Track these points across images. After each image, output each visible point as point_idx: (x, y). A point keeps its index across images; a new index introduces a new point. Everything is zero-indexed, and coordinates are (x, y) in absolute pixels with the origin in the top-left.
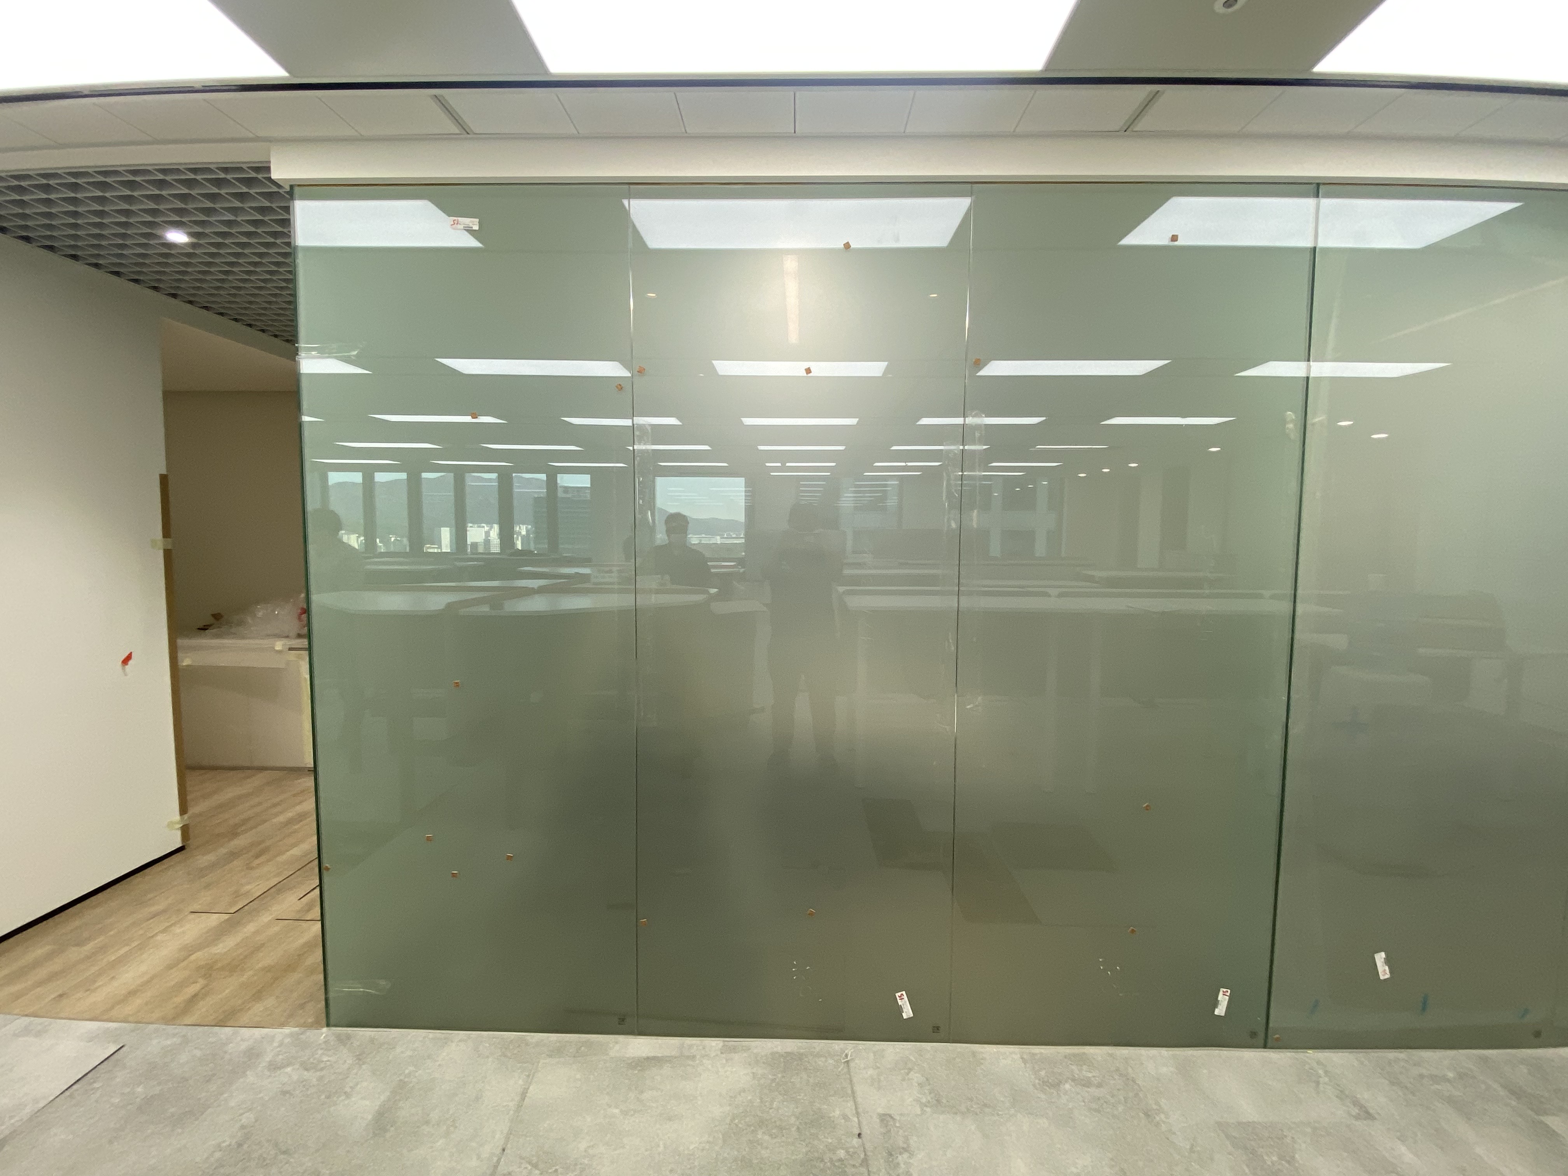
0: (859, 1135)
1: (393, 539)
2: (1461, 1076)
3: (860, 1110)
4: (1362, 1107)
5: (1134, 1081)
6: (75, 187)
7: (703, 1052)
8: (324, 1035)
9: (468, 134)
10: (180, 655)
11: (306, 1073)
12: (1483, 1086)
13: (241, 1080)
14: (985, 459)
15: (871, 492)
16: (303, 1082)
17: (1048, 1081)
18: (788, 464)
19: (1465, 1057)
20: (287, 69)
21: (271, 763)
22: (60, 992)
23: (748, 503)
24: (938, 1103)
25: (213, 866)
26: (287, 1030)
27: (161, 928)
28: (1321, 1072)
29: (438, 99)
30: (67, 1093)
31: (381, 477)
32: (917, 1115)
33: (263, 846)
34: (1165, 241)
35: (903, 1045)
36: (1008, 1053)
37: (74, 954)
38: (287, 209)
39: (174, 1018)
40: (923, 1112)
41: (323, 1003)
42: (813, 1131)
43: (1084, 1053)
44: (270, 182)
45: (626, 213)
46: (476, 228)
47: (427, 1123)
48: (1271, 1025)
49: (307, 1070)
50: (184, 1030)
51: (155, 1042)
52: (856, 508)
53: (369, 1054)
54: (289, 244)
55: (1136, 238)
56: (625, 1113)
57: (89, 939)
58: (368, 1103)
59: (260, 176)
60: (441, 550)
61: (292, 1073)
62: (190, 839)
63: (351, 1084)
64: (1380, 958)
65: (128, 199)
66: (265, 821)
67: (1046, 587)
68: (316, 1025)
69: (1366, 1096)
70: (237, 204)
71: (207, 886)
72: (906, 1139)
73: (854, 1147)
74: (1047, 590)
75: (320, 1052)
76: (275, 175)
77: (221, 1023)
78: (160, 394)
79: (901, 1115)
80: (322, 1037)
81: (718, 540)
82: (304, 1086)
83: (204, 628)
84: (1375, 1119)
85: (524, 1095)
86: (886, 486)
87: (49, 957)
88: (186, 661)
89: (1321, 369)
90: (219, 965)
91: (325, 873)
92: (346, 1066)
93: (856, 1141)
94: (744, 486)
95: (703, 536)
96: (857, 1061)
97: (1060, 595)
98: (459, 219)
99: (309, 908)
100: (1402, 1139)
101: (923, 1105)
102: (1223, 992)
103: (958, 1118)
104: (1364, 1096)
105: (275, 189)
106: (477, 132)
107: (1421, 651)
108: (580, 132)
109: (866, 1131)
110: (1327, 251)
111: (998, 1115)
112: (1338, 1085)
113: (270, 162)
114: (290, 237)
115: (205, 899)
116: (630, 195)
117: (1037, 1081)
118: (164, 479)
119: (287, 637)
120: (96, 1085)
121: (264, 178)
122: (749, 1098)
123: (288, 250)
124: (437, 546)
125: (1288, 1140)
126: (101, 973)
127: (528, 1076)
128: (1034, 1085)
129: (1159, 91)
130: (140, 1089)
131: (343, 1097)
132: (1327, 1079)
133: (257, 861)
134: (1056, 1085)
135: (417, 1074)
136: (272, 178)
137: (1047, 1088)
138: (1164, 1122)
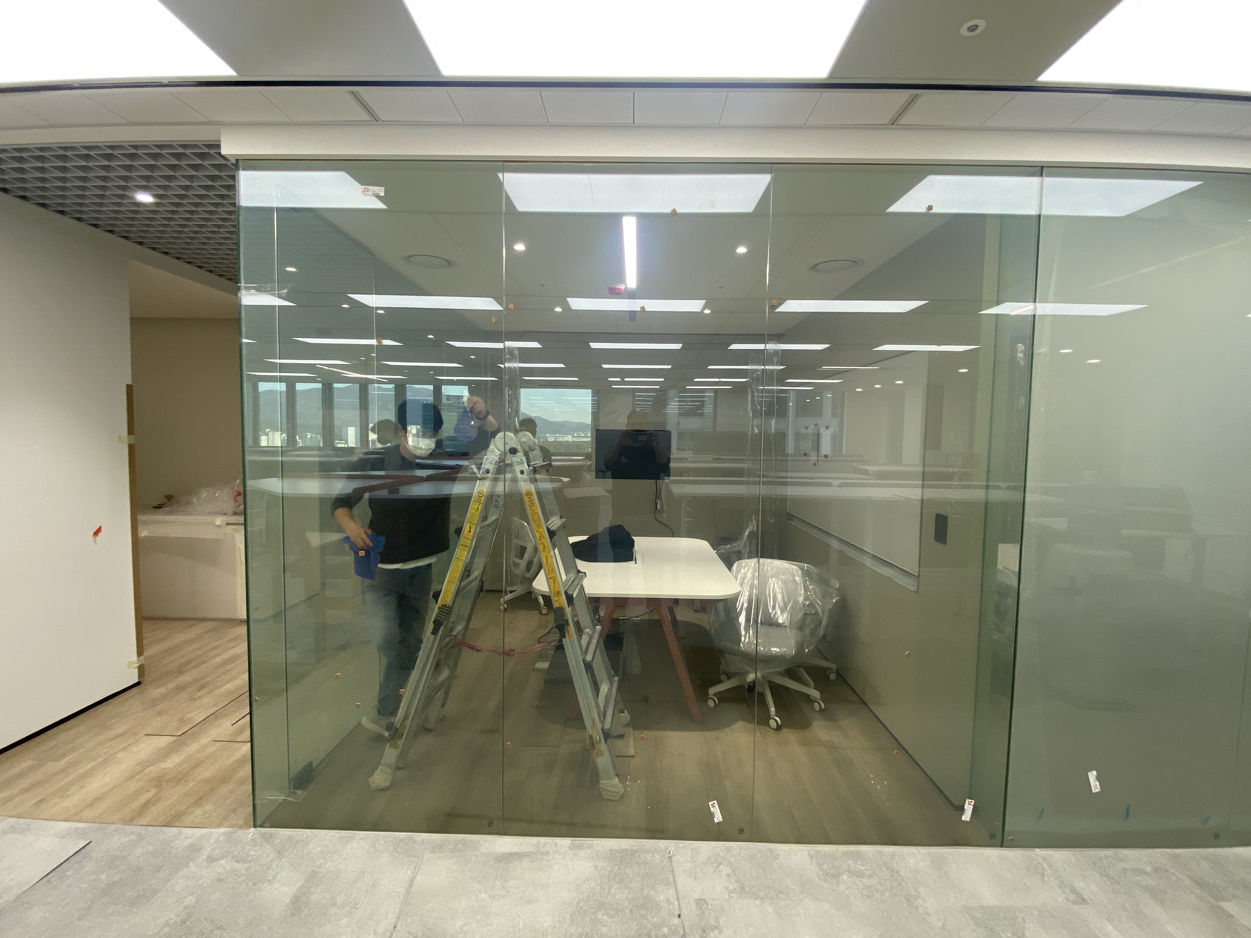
0: (679, 916)
1: (309, 436)
2: (1156, 870)
3: (680, 897)
4: (1078, 894)
5: (897, 872)
6: (64, 158)
7: (555, 849)
8: (251, 834)
9: (377, 121)
10: (140, 529)
11: (237, 864)
12: (1174, 878)
13: (185, 870)
14: (781, 378)
15: (692, 401)
16: (233, 872)
17: (830, 873)
18: (626, 379)
19: (1159, 855)
20: (235, 70)
21: (211, 615)
22: (40, 798)
23: (594, 409)
24: (742, 890)
25: (164, 697)
26: (222, 830)
27: (122, 747)
28: (1046, 866)
29: (355, 95)
30: (45, 879)
31: (300, 386)
32: (726, 901)
33: (203, 682)
34: (923, 210)
35: (715, 844)
36: (798, 851)
37: (52, 767)
38: (233, 178)
39: (131, 820)
40: (731, 897)
41: (252, 807)
42: (643, 912)
43: (859, 851)
44: (219, 156)
45: (500, 184)
46: (382, 194)
47: (334, 904)
48: (1006, 828)
49: (237, 862)
50: (138, 829)
51: (115, 839)
52: (680, 414)
53: (287, 850)
54: (234, 205)
55: (901, 206)
56: (492, 897)
57: (63, 755)
58: (286, 889)
59: (212, 152)
60: (348, 445)
61: (225, 865)
62: (144, 676)
63: (273, 874)
64: (1092, 776)
65: (106, 168)
66: (205, 662)
67: (827, 478)
68: (246, 826)
69: (1082, 885)
70: (193, 173)
71: (160, 714)
72: (717, 919)
73: (675, 925)
74: (831, 481)
75: (248, 847)
76: (224, 152)
77: (167, 824)
78: (128, 321)
79: (713, 899)
80: (250, 836)
81: (569, 438)
82: (236, 875)
83: (159, 507)
84: (1088, 903)
85: (412, 881)
86: (704, 397)
87: (31, 769)
88: (143, 533)
89: (1044, 309)
90: (168, 777)
91: (254, 703)
92: (269, 859)
93: (676, 921)
94: (591, 395)
95: (558, 435)
96: (677, 856)
97: (840, 486)
98: (369, 187)
99: (241, 731)
100: (1110, 920)
101: (730, 892)
102: (969, 802)
103: (758, 902)
104: (1080, 885)
105: (223, 162)
106: (383, 120)
107: (1125, 532)
108: (465, 121)
109: (684, 912)
110: (1048, 217)
111: (790, 900)
112: (1060, 877)
113: (220, 141)
114: (235, 199)
115: (157, 723)
116: (503, 169)
117: (821, 873)
118: (129, 388)
119: (225, 514)
120: (69, 873)
121: (216, 153)
122: (592, 886)
123: (233, 209)
124: (344, 442)
125: (1020, 920)
126: (73, 783)
127: (415, 868)
128: (819, 877)
129: (917, 95)
130: (103, 877)
131: (267, 884)
132: (1050, 872)
133: (200, 694)
134: (836, 876)
135: (326, 866)
136: (222, 153)
137: (829, 879)
138: (922, 906)
